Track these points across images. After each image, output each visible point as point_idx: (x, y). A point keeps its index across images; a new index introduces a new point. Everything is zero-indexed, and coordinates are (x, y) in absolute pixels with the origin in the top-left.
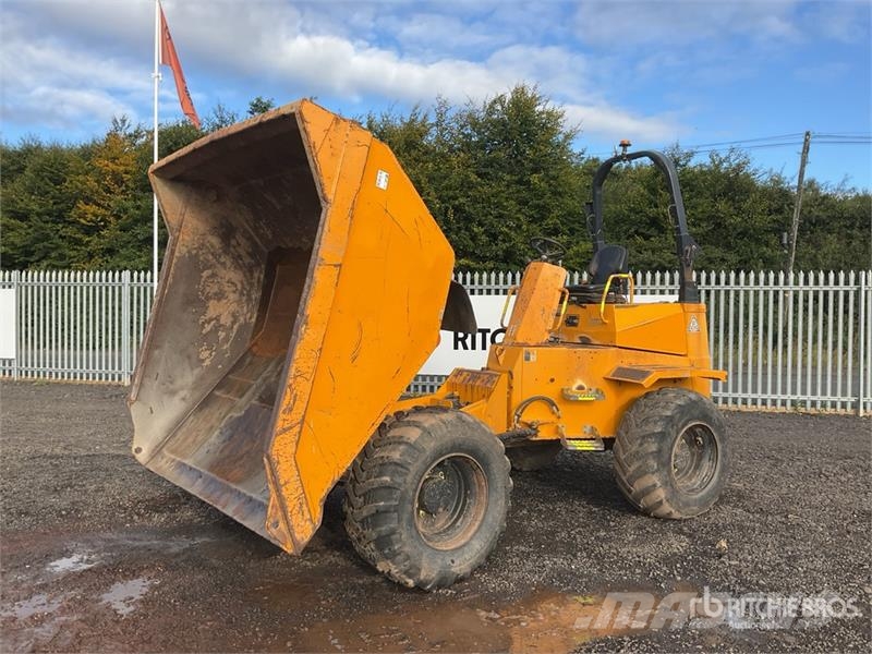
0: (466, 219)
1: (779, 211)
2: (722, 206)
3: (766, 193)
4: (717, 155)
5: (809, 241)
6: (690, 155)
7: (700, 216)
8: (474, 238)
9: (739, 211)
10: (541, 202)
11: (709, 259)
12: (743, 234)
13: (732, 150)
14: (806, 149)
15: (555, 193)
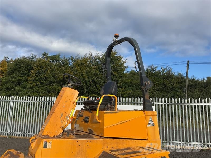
0: (95, 83)
1: (181, 83)
2: (166, 81)
3: (177, 78)
4: (163, 68)
5: (190, 91)
6: (156, 68)
7: (160, 84)
8: (97, 89)
9: (170, 83)
10: (116, 79)
11: (163, 95)
12: (172, 89)
13: (167, 67)
14: (188, 65)
15: (120, 77)
